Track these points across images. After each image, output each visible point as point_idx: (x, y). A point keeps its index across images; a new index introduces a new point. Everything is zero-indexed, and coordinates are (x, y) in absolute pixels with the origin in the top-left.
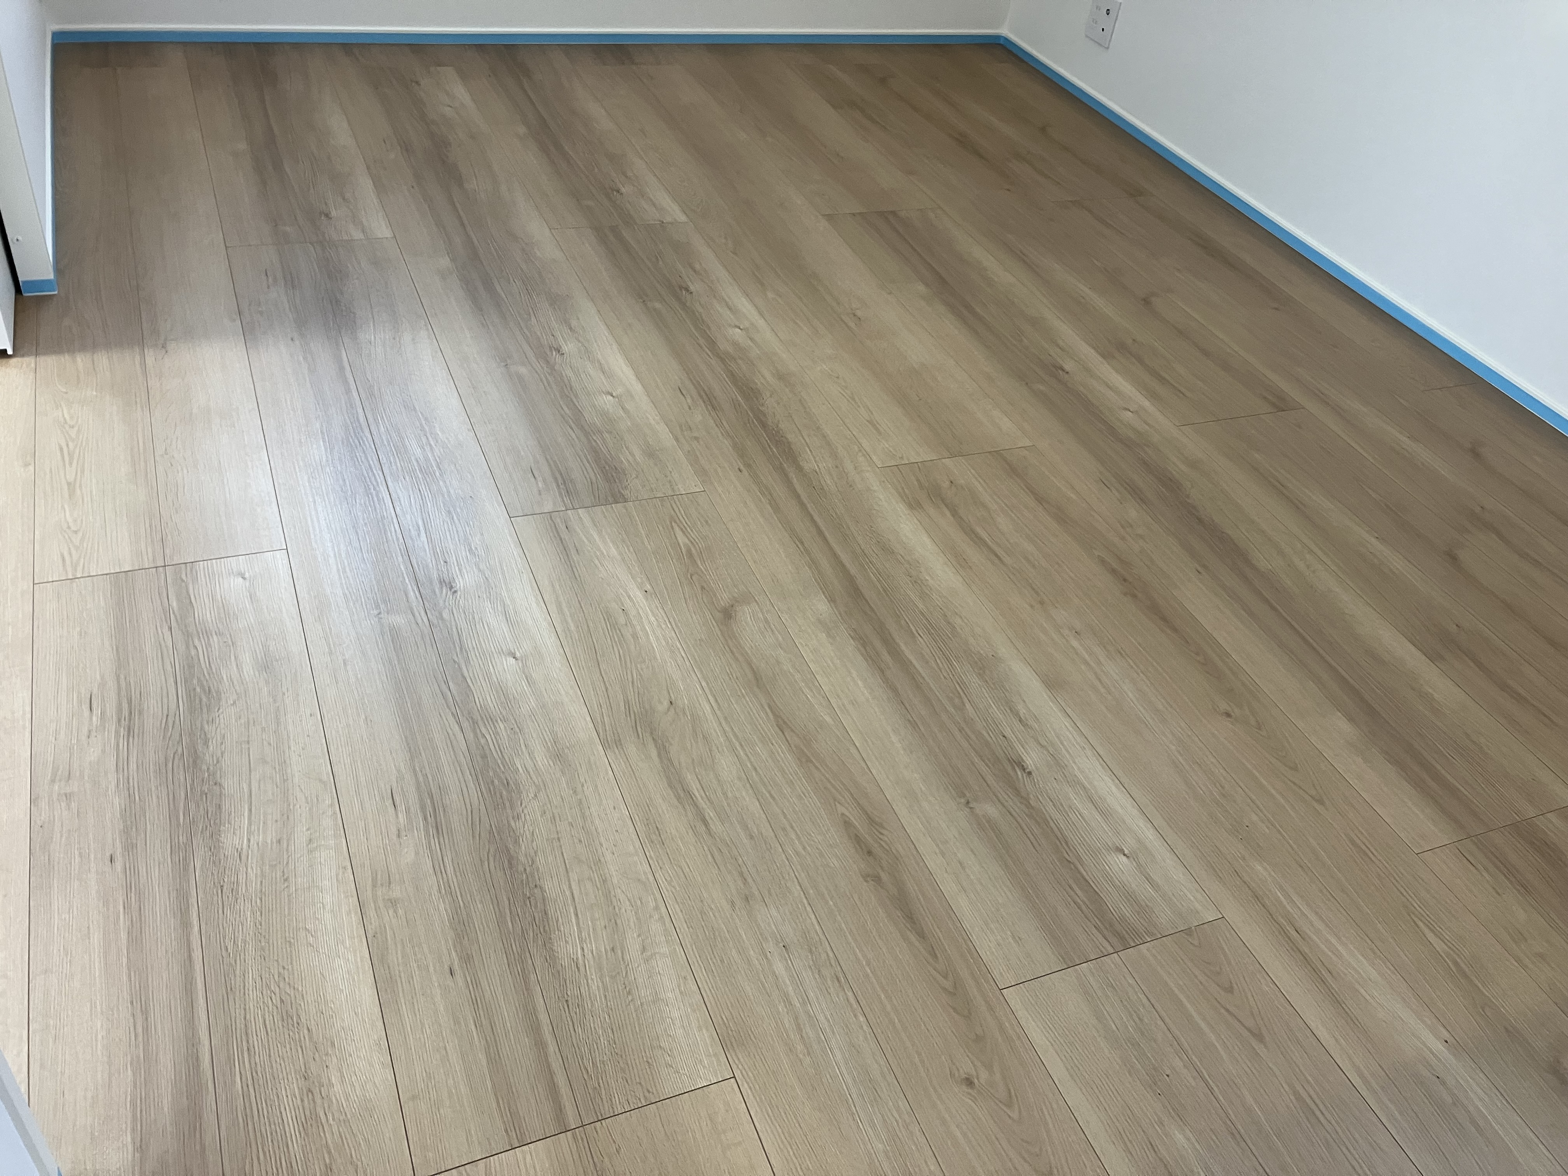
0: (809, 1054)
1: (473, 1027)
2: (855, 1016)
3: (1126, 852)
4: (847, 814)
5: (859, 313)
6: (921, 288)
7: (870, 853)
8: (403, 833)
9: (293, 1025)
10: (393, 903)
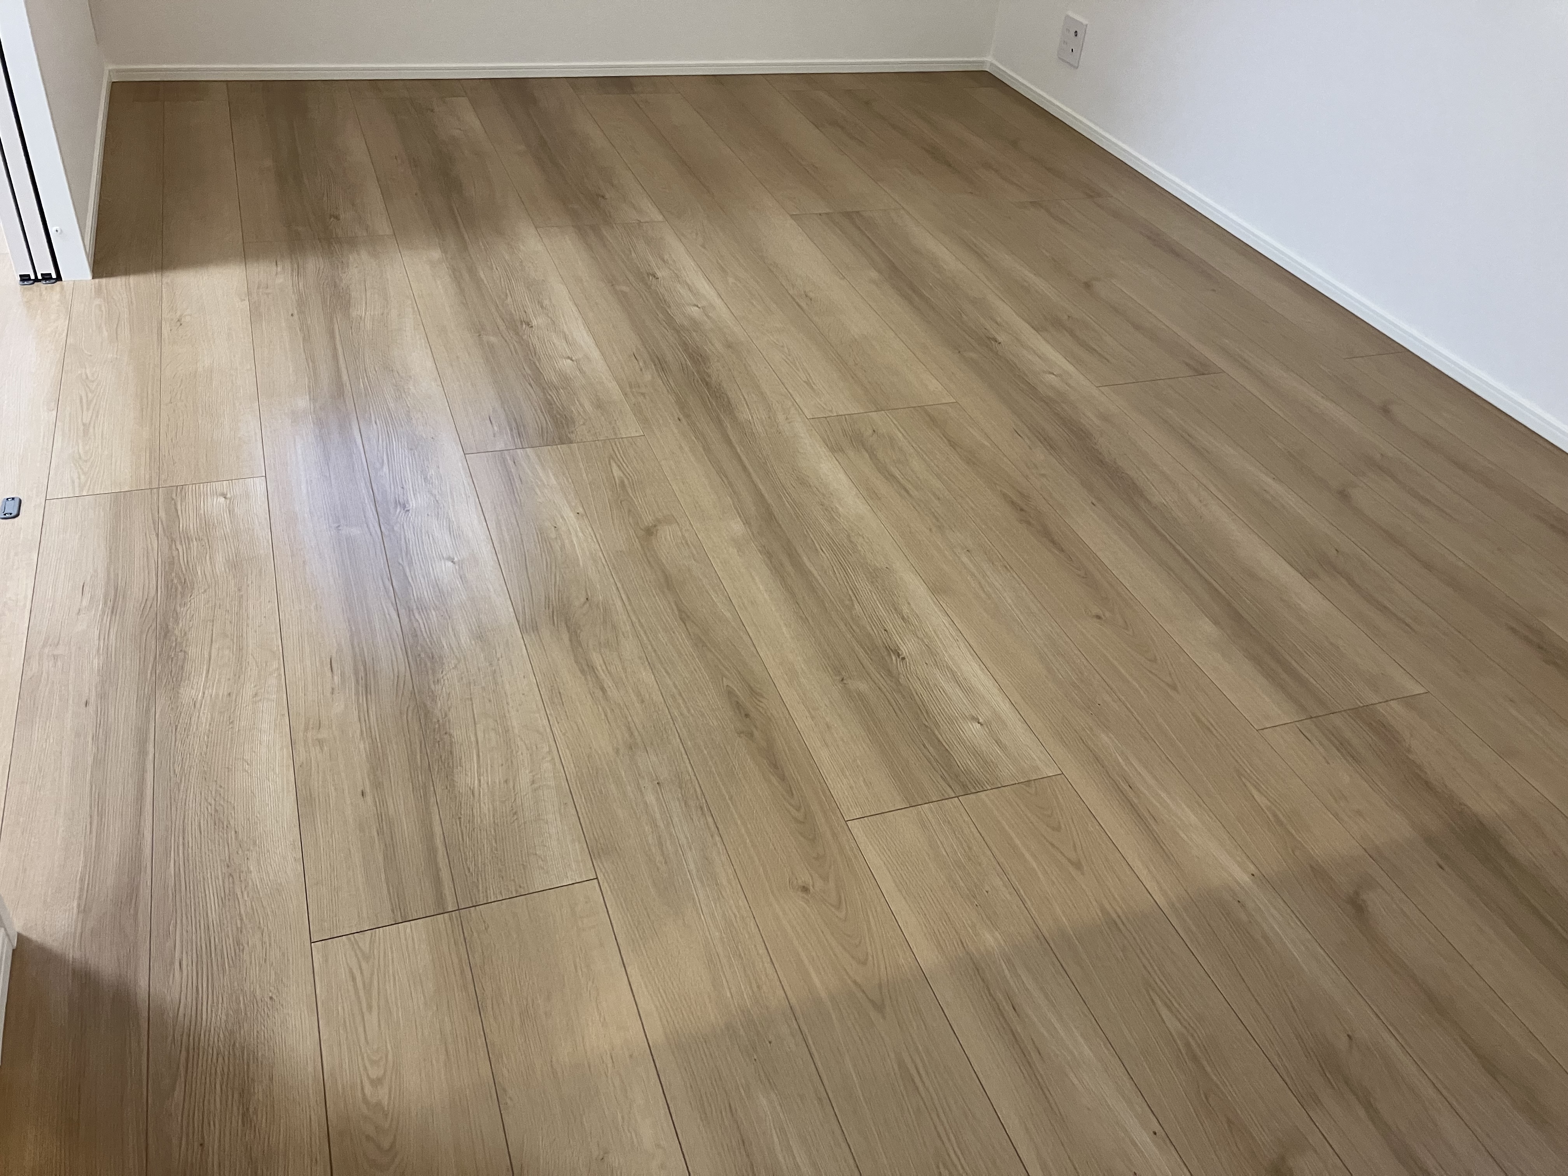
0: (666, 863)
1: (376, 834)
2: (712, 836)
3: (981, 721)
4: (731, 685)
5: (811, 295)
6: (874, 274)
7: (747, 716)
8: (336, 691)
9: (223, 828)
10: (320, 742)
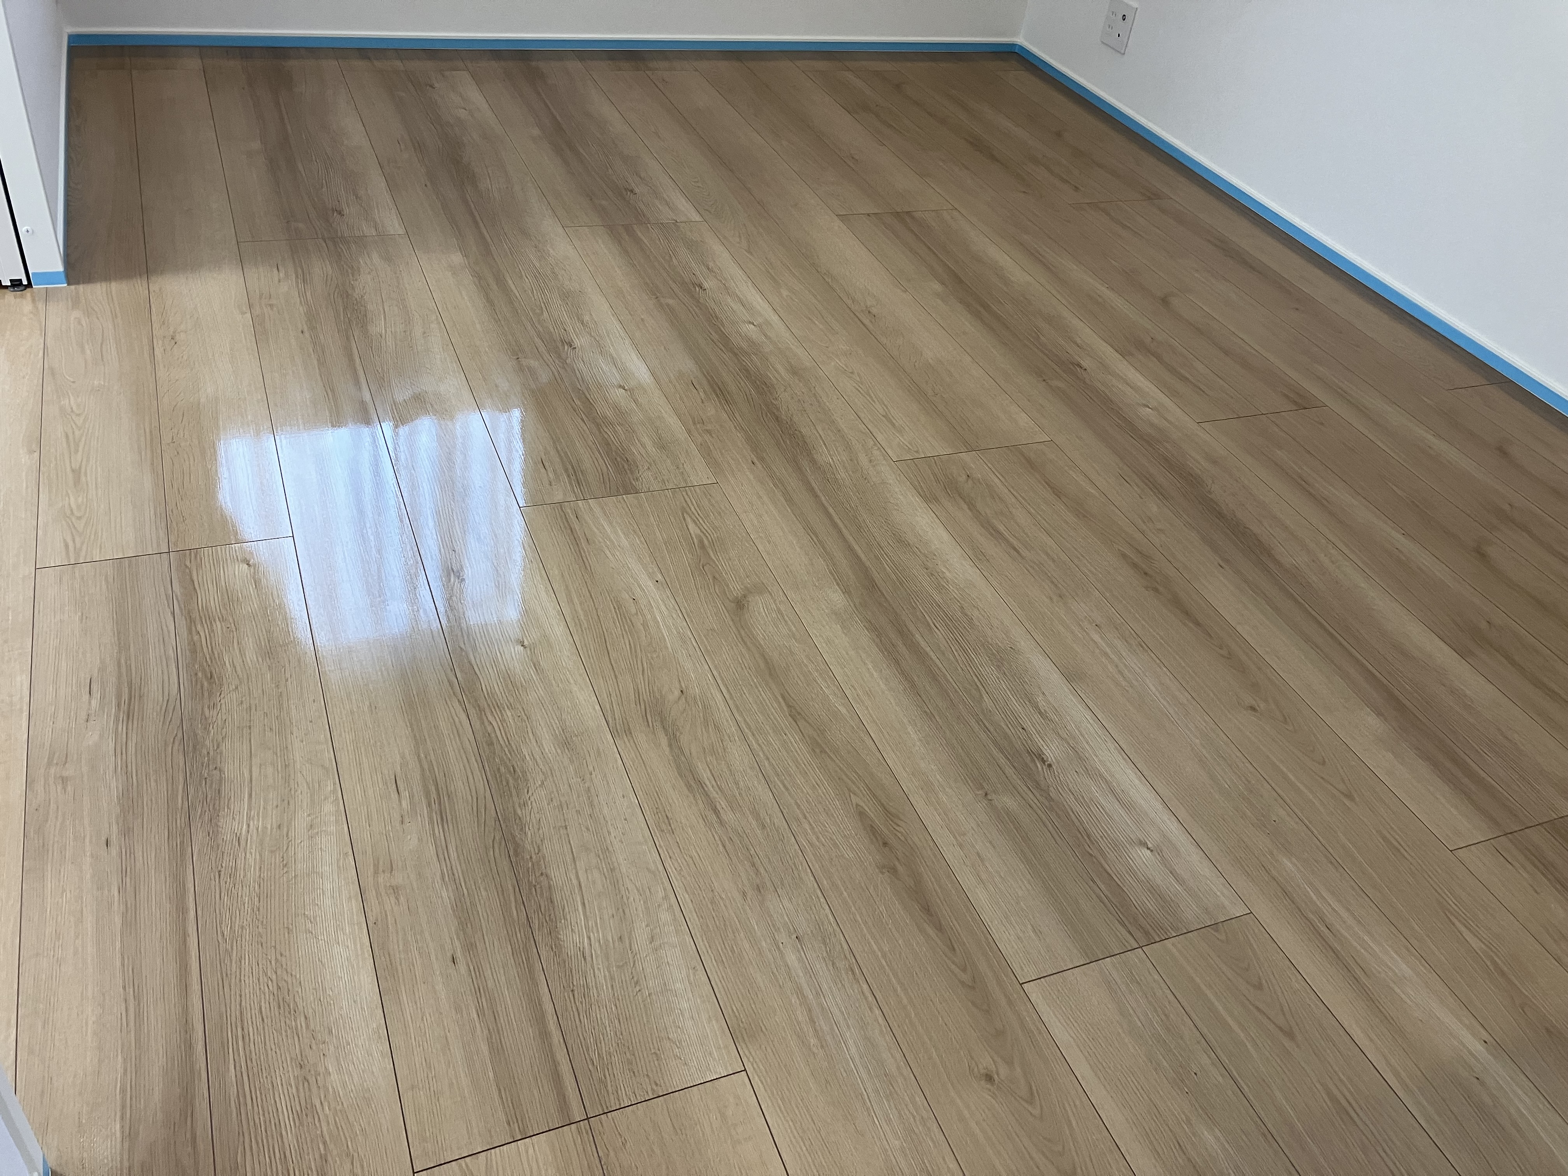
0: (822, 1047)
1: (475, 1016)
2: (871, 1009)
3: (1150, 845)
4: (862, 804)
5: (874, 311)
6: (937, 286)
7: (885, 844)
8: (407, 820)
9: (290, 1013)
10: (395, 890)
